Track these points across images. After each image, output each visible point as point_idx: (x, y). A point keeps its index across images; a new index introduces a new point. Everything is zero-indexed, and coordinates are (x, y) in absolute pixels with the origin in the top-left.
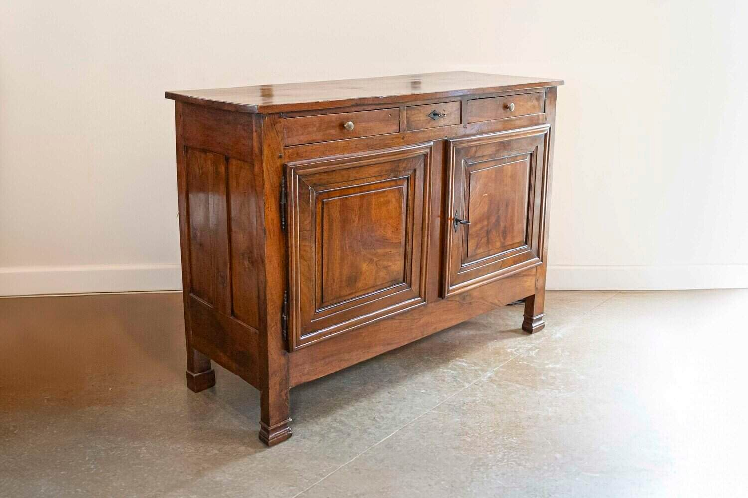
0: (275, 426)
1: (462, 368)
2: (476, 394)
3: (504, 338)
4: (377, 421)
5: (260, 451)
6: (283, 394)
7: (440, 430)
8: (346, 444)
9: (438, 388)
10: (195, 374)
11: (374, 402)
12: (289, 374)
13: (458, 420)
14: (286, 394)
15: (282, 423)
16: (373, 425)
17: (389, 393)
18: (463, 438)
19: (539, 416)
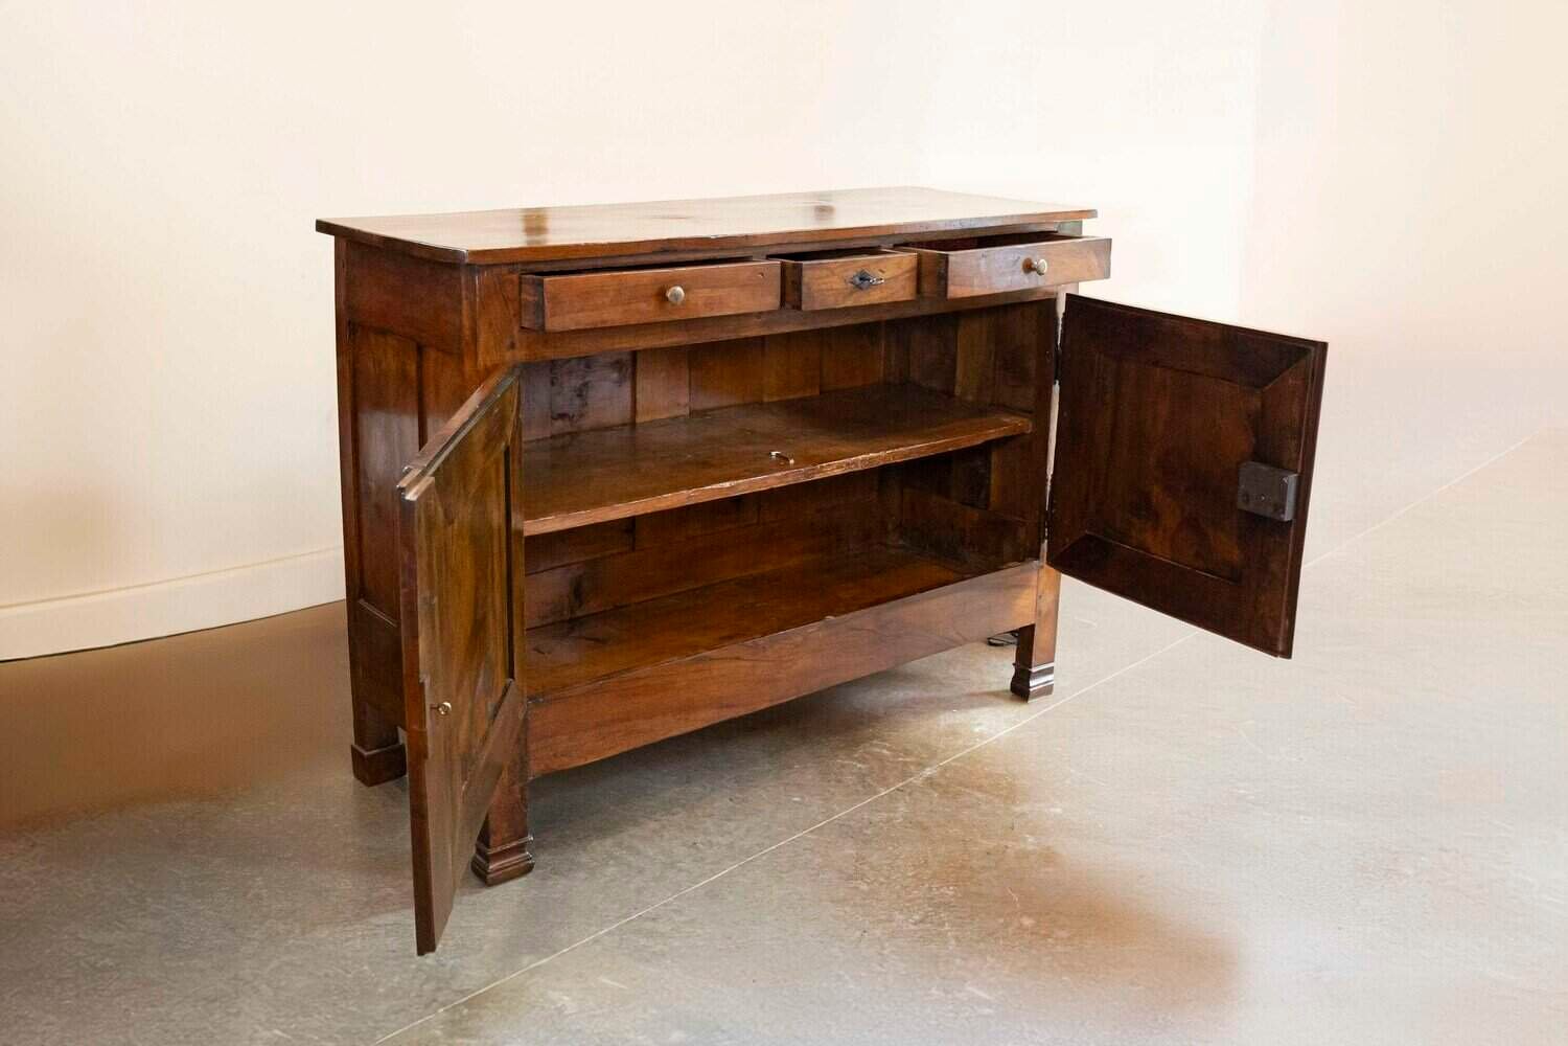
0: (499, 849)
1: (880, 759)
2: (897, 808)
3: (972, 707)
4: (698, 849)
5: (471, 893)
6: (517, 787)
7: (813, 869)
8: (632, 886)
9: (827, 794)
10: (367, 751)
11: (700, 814)
12: (527, 752)
13: (852, 852)
14: (522, 790)
15: (514, 844)
16: (689, 855)
17: (731, 800)
18: (854, 883)
19: (1008, 850)
